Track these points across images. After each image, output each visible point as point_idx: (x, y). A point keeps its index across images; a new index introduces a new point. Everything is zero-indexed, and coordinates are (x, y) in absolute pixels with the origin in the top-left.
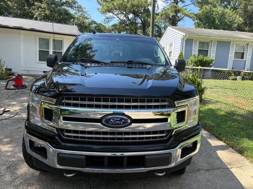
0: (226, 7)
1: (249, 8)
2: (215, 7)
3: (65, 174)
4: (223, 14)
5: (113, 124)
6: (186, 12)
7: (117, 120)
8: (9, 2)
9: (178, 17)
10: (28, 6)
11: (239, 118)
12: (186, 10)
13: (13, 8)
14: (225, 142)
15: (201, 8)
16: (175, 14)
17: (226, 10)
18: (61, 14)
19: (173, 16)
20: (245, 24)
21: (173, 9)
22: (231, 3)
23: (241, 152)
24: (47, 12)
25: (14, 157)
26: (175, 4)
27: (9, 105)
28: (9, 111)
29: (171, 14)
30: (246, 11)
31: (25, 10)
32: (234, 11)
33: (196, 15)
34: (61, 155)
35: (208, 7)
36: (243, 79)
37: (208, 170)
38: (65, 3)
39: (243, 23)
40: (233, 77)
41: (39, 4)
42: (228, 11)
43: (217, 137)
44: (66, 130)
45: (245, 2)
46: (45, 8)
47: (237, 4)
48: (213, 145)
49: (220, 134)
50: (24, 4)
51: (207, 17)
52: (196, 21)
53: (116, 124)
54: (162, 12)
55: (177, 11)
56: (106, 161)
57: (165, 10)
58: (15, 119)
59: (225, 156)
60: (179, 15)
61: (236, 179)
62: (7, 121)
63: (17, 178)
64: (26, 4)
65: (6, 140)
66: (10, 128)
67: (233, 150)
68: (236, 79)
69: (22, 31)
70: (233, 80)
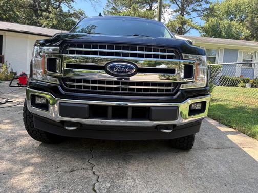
0: (232, 20)
1: (256, 20)
2: (221, 19)
3: (66, 128)
4: (230, 26)
5: (117, 72)
6: (192, 23)
7: (122, 68)
8: (18, 13)
9: (185, 29)
10: (36, 16)
11: (250, 111)
12: (192, 21)
13: (21, 18)
14: (235, 129)
15: (208, 21)
16: (181, 26)
17: (233, 22)
18: (69, 24)
19: (179, 28)
20: (252, 36)
21: (179, 21)
22: (238, 17)
23: (253, 136)
24: (55, 22)
25: (14, 133)
26: (181, 16)
27: (12, 98)
28: (12, 101)
29: (178, 26)
30: (252, 23)
31: (33, 20)
32: (241, 24)
33: (202, 27)
34: (62, 104)
35: (214, 20)
36: (252, 86)
37: (218, 148)
38: (73, 15)
39: (250, 35)
40: (241, 84)
41: (48, 14)
42: (235, 23)
43: (226, 125)
44: (69, 79)
45: (251, 15)
46: (53, 18)
47: (243, 17)
48: (223, 131)
49: (230, 122)
50: (32, 14)
51: (213, 29)
52: (203, 33)
53: (121, 72)
54: (169, 23)
55: (183, 23)
56: (110, 111)
57: (171, 22)
58: (18, 107)
59: (236, 139)
60: (185, 27)
61: (249, 155)
62: (9, 108)
63: (16, 148)
64: (34, 15)
65: (7, 121)
66: (11, 113)
67: (245, 135)
68: (245, 87)
69: (29, 35)
70: (242, 87)
